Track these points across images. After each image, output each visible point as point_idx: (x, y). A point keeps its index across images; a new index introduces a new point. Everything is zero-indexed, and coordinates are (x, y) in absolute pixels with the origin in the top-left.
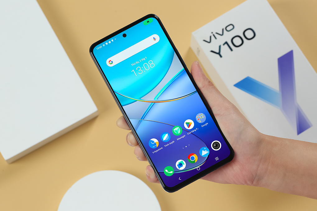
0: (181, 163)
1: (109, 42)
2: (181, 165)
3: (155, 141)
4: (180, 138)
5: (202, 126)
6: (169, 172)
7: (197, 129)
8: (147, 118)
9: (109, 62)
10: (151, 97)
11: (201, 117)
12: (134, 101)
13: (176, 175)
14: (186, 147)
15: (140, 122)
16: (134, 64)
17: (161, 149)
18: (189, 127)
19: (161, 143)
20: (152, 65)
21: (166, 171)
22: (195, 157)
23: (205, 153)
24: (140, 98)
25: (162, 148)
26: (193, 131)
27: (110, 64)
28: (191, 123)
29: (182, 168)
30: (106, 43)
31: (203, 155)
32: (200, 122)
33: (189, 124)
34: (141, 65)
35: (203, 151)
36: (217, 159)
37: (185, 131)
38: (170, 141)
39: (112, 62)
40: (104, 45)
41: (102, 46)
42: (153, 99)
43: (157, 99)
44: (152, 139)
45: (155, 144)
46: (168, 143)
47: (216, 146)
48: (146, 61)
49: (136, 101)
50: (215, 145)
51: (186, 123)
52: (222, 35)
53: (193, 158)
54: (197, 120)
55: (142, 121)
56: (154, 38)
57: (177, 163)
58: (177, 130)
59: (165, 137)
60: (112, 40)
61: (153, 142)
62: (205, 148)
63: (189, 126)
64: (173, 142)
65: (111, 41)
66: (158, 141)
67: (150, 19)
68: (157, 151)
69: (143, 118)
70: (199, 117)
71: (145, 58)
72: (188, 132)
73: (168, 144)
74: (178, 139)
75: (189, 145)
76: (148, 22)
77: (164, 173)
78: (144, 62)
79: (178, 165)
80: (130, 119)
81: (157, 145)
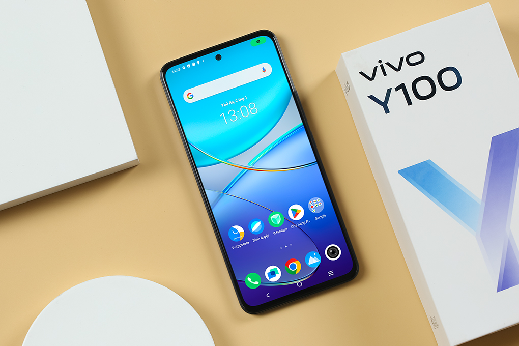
0: (274, 271)
1: (194, 63)
2: (273, 274)
3: (240, 230)
4: (279, 232)
5: (316, 218)
6: (252, 281)
7: (307, 221)
8: (232, 192)
9: (188, 95)
10: (244, 161)
11: (317, 204)
12: (217, 162)
13: (262, 289)
14: (286, 247)
15: (220, 197)
16: (226, 105)
17: (246, 243)
18: (295, 217)
19: (249, 234)
20: (253, 110)
21: (249, 279)
22: (298, 264)
23: (314, 261)
24: (227, 160)
25: (248, 243)
26: (301, 224)
27: (189, 98)
28: (300, 211)
29: (274, 280)
30: (188, 65)
31: (309, 264)
32: (314, 211)
33: (297, 212)
34: (236, 107)
35: (311, 257)
36: (331, 273)
37: (288, 221)
38: (263, 234)
39: (193, 95)
40: (184, 68)
41: (181, 69)
42: (246, 164)
43: (253, 165)
44: (235, 227)
45: (239, 235)
46: (259, 236)
47: (333, 252)
48: (246, 103)
49: (221, 163)
50: (331, 251)
51: (292, 210)
52: (398, 70)
53: (294, 266)
54: (310, 208)
55: (224, 197)
56: (263, 68)
57: (268, 270)
58: (276, 219)
59: (256, 227)
60: (198, 62)
61: (236, 231)
62: (315, 254)
63: (296, 214)
64: (267, 236)
65: (196, 63)
66: (243, 231)
67: (263, 39)
68: (240, 246)
69: (226, 191)
70: (314, 204)
71: (245, 98)
72: (293, 224)
73: (258, 239)
74: (275, 233)
75: (291, 245)
76: (258, 42)
77: (244, 282)
78: (242, 103)
79: (268, 273)
80: (206, 190)
81: (241, 237)
